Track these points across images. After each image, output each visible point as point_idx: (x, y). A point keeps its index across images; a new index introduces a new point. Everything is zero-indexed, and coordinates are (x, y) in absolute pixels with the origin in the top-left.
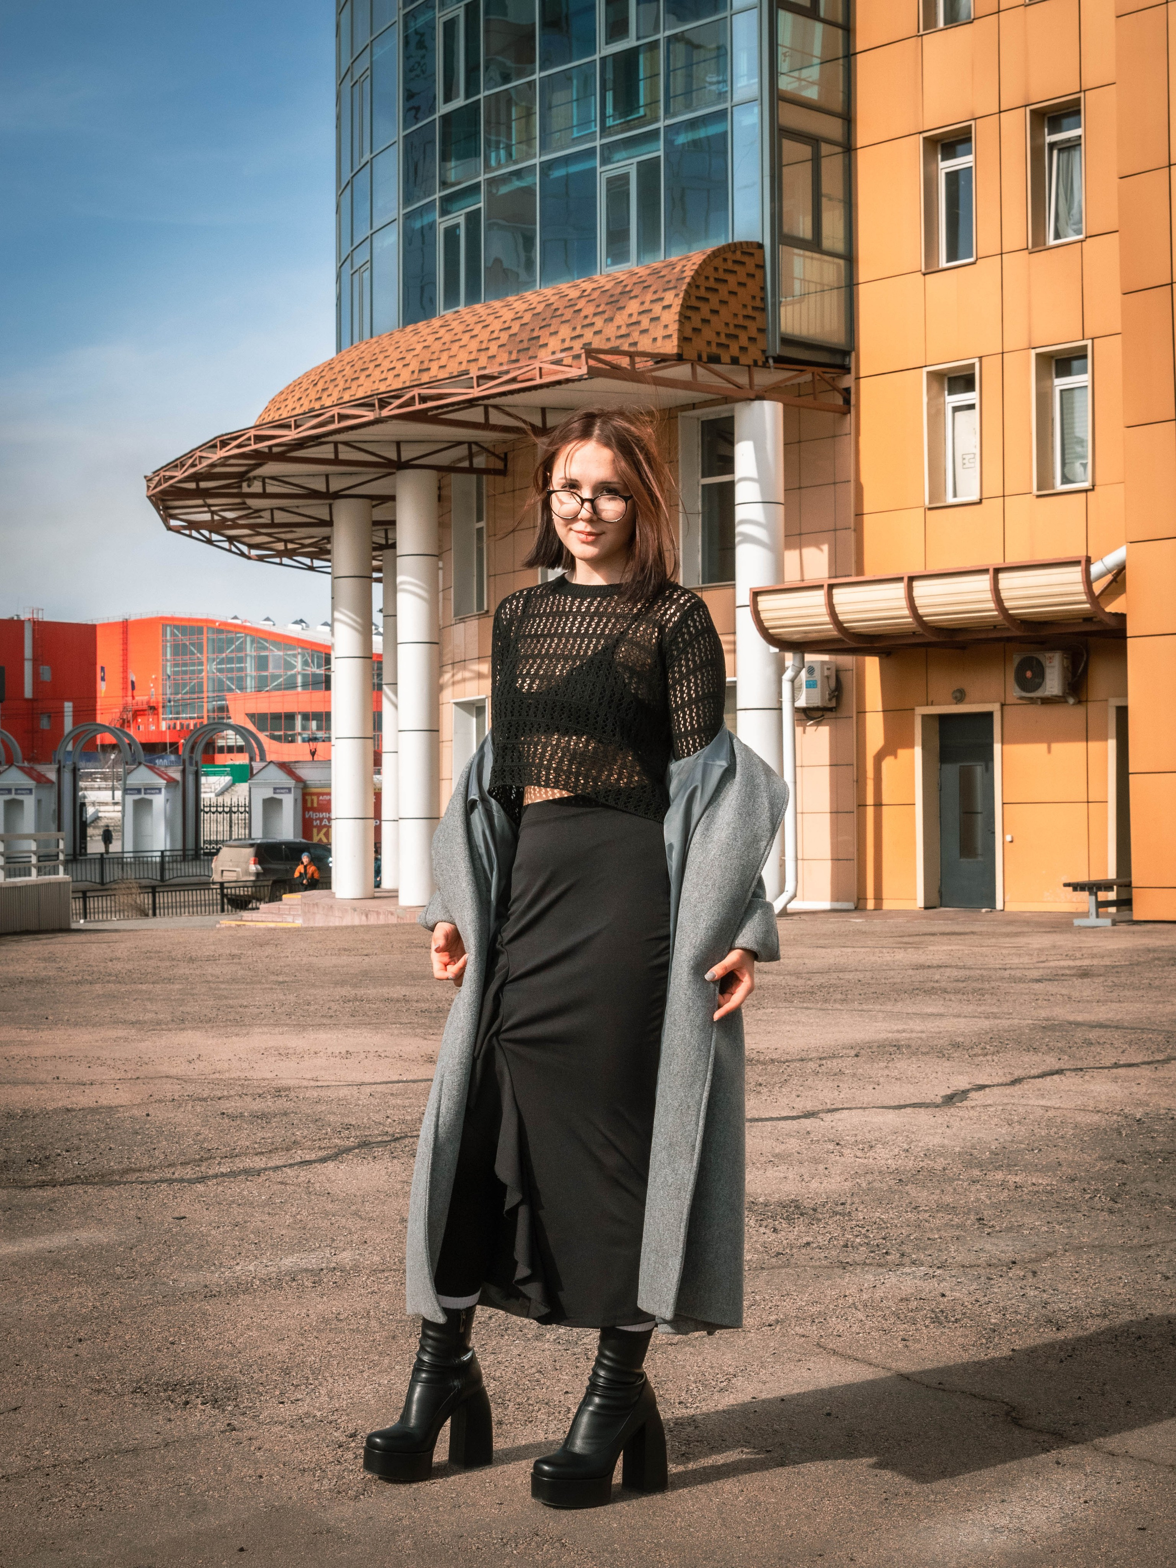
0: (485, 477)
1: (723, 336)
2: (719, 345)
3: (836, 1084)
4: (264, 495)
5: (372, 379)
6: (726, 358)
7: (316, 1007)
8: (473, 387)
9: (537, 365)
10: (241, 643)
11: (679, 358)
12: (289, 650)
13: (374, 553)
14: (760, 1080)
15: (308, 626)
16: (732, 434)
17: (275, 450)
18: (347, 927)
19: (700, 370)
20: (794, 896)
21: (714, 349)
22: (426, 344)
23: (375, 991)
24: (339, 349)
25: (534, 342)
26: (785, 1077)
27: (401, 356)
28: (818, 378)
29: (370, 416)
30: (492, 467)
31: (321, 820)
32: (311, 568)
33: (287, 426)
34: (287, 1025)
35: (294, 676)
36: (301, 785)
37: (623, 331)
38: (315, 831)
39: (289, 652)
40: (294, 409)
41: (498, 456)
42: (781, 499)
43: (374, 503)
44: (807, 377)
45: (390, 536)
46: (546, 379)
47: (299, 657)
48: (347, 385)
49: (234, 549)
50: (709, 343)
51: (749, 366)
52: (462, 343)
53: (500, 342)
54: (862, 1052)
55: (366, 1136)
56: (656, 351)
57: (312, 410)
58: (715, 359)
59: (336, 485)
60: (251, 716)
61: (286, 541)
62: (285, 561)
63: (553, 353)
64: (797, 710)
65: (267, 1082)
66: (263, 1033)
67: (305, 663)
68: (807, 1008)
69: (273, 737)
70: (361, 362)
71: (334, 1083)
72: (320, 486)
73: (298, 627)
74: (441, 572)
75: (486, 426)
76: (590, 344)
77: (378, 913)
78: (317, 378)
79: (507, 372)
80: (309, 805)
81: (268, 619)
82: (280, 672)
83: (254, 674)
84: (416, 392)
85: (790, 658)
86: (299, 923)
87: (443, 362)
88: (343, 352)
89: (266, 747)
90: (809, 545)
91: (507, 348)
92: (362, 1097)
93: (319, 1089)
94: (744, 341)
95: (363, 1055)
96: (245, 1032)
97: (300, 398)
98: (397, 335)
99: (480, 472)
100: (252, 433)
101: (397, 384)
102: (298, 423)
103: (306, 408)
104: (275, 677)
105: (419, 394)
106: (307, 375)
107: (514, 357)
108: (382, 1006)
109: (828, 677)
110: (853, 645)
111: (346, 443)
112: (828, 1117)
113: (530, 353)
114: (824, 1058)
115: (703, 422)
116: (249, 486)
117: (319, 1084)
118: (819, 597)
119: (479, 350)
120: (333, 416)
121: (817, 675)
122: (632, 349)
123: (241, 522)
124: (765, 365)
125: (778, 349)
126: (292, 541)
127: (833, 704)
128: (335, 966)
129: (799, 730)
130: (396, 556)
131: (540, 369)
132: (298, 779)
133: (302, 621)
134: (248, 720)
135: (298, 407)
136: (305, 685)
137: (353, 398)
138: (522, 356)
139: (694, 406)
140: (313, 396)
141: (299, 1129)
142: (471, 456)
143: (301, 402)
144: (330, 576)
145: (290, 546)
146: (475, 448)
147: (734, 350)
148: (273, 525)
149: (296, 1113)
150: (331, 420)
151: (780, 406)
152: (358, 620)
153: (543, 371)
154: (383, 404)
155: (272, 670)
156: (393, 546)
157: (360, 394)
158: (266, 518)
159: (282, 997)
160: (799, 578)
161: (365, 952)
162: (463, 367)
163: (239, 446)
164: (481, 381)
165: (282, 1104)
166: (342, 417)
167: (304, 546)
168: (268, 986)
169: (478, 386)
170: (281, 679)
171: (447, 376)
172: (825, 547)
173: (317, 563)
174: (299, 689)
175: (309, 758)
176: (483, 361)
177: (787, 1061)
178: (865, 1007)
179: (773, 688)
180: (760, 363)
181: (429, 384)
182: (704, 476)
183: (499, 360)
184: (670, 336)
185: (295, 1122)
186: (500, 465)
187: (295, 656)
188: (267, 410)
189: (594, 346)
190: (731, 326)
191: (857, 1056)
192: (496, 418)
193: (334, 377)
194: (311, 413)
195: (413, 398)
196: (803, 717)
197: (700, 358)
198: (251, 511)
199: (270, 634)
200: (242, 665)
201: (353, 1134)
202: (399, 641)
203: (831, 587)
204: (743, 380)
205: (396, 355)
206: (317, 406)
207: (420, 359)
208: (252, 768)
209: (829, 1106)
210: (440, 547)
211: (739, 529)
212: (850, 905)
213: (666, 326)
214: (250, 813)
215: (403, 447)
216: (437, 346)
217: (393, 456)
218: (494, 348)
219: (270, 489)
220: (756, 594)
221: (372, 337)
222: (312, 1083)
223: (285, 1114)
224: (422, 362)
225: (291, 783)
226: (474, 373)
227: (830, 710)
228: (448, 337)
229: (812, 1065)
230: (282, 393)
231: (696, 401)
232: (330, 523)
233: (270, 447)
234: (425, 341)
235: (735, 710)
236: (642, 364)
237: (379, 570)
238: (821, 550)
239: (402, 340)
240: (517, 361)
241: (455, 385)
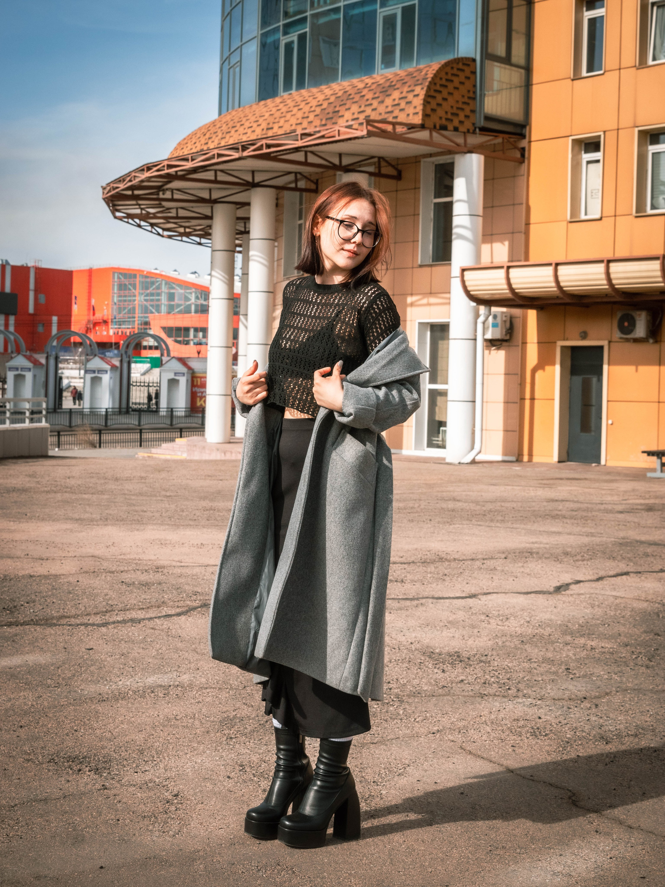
0: (304, 194)
1: (449, 114)
2: (447, 119)
3: (491, 576)
4: (172, 200)
5: (238, 133)
6: (450, 127)
7: (187, 513)
8: (297, 140)
9: (337, 128)
10: (159, 284)
11: (423, 127)
12: (188, 289)
13: (237, 236)
14: (446, 572)
15: (199, 276)
16: (452, 172)
17: (179, 173)
18: (212, 461)
19: (435, 134)
20: (480, 452)
21: (444, 122)
22: (271, 113)
23: (223, 504)
24: (220, 114)
25: (336, 114)
26: (461, 571)
27: (256, 120)
28: (505, 141)
29: (236, 155)
30: (308, 187)
31: (202, 393)
32: (200, 244)
33: (187, 160)
34: (168, 525)
35: (190, 305)
36: (191, 372)
37: (390, 109)
38: (198, 399)
39: (188, 291)
40: (191, 149)
41: (312, 181)
42: (481, 213)
43: (238, 206)
44: (499, 140)
45: (247, 226)
46: (342, 137)
47: (193, 294)
48: (224, 136)
49: (154, 231)
50: (441, 118)
51: (464, 133)
52: (293, 113)
53: (316, 113)
54: (510, 556)
55: (206, 600)
56: (409, 122)
57: (202, 150)
58: (444, 128)
59: (215, 195)
60: (164, 328)
61: (185, 227)
62: (184, 239)
63: (347, 121)
64: (486, 340)
65: (151, 562)
66: (153, 529)
67: (197, 298)
68: (480, 525)
69: (176, 341)
70: (232, 122)
71: (191, 564)
72: (205, 195)
73: (193, 276)
74: (276, 249)
75: (306, 163)
76: (369, 116)
77: (231, 452)
78: (206, 131)
79: (319, 132)
80: (195, 383)
81: (175, 271)
82: (180, 302)
83: (166, 303)
84: (264, 142)
85: (482, 309)
86: (184, 456)
87: (281, 124)
88: (222, 115)
89: (171, 347)
90: (497, 241)
91: (320, 117)
92: (207, 574)
93: (182, 568)
94: (462, 117)
95: (211, 546)
96: (142, 528)
97: (195, 143)
98: (254, 107)
99: (301, 190)
100: (166, 163)
101: (253, 137)
102: (193, 158)
103: (198, 149)
104: (179, 306)
105: (266, 144)
106: (200, 129)
107: (324, 122)
108: (226, 514)
109: (505, 321)
110: (521, 302)
111: (222, 171)
112: (484, 598)
113: (334, 121)
114: (486, 559)
115: (436, 165)
116: (163, 194)
117: (182, 564)
118: (502, 273)
119: (303, 118)
120: (214, 155)
121: (499, 320)
122: (394, 120)
123: (159, 215)
124: (474, 132)
125: (482, 123)
126: (189, 227)
127: (508, 337)
128: (201, 487)
129: (487, 352)
130: (249, 239)
131: (339, 131)
132: (189, 368)
133: (195, 272)
134: (162, 331)
135: (194, 148)
136: (196, 312)
137: (227, 144)
138: (329, 122)
139: (431, 155)
140: (203, 141)
141: (167, 594)
142: (296, 181)
143: (196, 145)
144: (210, 249)
145: (188, 230)
146: (299, 176)
147: (456, 123)
148: (177, 217)
149: (166, 583)
150: (213, 157)
151: (482, 157)
152: (226, 276)
153: (341, 132)
154: (244, 148)
155: (177, 301)
156: (248, 232)
157: (231, 142)
158: (173, 214)
159: (167, 506)
160: (489, 260)
161: (221, 478)
162: (293, 128)
163: (158, 170)
164: (303, 137)
165: (159, 577)
166: (220, 155)
167: (195, 230)
168: (159, 498)
169: (301, 139)
170: (182, 307)
171: (283, 132)
172: (507, 243)
173: (203, 241)
174: (193, 314)
175: (196, 355)
176: (305, 124)
177: (464, 560)
178: (515, 526)
179: (472, 326)
180: (471, 131)
181: (272, 137)
182: (435, 197)
183: (314, 124)
184: (417, 113)
185: (165, 589)
186: (313, 187)
187: (191, 293)
188: (176, 149)
189: (372, 118)
190: (455, 108)
191: (506, 558)
192: (312, 159)
193: (215, 131)
194: (202, 153)
195: (262, 145)
196: (489, 344)
197: (435, 127)
198: (164, 209)
199: (177, 280)
200: (159, 298)
201: (199, 598)
202: (250, 290)
203: (509, 267)
204: (460, 140)
205: (253, 119)
206: (205, 148)
207: (267, 122)
208: (162, 361)
209: (485, 591)
210: (276, 233)
211: (455, 231)
212: (513, 459)
213: (415, 107)
214: (160, 387)
215: (256, 175)
216: (278, 114)
217: (249, 179)
218: (312, 117)
219: (176, 196)
220: (463, 270)
221: (239, 107)
222: (179, 564)
223: (160, 584)
224: (268, 124)
225: (184, 370)
226: (299, 132)
227: (506, 341)
228: (284, 109)
229: (478, 563)
230: (185, 139)
231: (432, 152)
232: (211, 218)
233: (176, 172)
234: (271, 111)
235: (448, 339)
236: (400, 129)
237: (240, 246)
238: (504, 245)
239: (257, 110)
240: (325, 125)
241: (288, 138)
